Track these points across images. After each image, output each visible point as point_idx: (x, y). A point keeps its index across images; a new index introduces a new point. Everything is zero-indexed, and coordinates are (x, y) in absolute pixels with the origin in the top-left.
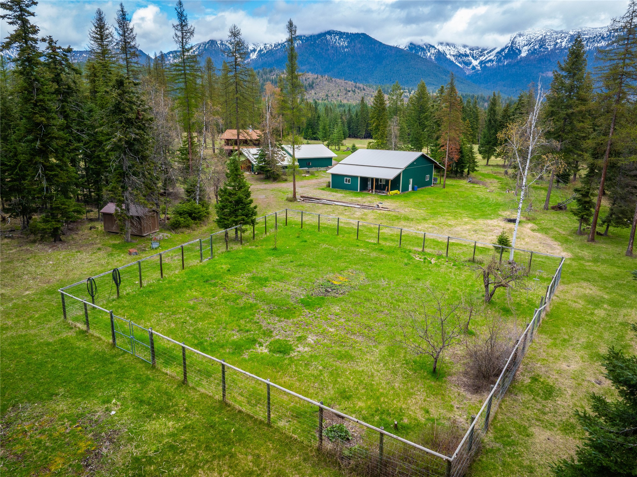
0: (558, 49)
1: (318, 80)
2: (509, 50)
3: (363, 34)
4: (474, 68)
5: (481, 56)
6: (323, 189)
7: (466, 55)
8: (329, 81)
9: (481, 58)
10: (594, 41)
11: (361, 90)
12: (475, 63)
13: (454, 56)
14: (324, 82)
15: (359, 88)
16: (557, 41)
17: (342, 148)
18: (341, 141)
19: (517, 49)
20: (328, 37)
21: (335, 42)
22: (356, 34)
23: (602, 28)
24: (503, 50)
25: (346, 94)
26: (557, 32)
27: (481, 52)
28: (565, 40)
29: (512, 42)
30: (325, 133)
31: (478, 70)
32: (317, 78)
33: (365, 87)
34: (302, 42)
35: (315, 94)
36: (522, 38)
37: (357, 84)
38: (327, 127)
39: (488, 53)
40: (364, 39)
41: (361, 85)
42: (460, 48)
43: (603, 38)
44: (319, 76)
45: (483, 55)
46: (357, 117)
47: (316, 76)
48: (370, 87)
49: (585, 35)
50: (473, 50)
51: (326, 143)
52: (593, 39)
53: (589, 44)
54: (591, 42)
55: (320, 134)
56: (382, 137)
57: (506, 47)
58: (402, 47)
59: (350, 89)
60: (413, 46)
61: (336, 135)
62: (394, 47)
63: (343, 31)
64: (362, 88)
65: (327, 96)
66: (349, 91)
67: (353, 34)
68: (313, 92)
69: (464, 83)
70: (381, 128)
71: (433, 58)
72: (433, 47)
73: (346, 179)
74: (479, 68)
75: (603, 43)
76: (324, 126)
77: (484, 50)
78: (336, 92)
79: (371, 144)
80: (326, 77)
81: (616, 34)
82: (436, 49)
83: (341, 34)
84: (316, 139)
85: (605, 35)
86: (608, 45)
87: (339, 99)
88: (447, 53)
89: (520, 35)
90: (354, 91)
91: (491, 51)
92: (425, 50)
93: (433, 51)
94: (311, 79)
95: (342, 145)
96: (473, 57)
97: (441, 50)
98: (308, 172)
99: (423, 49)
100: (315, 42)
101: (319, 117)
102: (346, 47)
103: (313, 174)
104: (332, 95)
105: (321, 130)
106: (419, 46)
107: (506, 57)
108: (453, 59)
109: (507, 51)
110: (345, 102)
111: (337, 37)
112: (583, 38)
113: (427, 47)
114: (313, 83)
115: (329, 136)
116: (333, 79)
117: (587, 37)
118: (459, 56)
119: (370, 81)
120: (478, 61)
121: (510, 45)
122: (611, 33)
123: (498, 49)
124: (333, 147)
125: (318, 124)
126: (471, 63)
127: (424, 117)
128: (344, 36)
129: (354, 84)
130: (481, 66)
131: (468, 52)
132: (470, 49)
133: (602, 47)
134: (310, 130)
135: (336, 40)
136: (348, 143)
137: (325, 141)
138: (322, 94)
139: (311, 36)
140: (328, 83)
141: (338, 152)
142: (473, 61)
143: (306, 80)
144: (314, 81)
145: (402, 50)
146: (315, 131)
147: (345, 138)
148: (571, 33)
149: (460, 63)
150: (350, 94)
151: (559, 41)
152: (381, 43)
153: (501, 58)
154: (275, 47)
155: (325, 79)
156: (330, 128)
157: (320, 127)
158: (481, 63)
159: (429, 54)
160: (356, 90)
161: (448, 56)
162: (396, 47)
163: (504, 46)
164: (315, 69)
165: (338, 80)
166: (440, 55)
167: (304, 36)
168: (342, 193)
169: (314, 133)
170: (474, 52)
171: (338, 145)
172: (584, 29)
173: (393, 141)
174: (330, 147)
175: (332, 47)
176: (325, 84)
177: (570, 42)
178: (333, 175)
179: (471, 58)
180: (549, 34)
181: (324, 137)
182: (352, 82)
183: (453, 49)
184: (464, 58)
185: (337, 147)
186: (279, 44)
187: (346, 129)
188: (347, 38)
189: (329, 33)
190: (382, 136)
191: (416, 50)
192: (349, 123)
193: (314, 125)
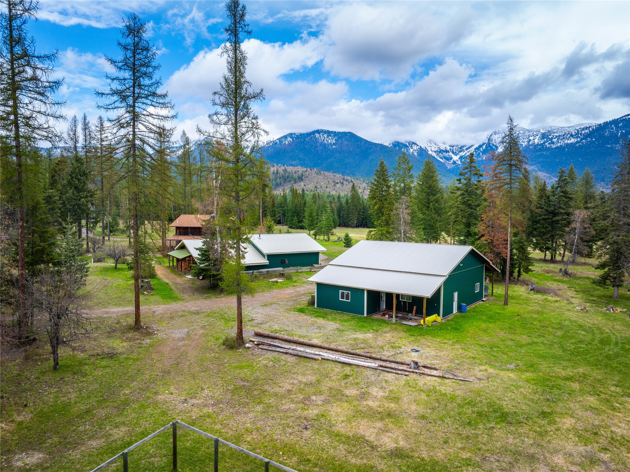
0: (532, 145)
1: (308, 173)
2: (486, 146)
3: (349, 133)
4: (454, 163)
5: (460, 152)
6: (301, 311)
7: (447, 151)
8: (317, 174)
9: (460, 154)
10: (564, 138)
11: (349, 182)
12: (455, 158)
13: (435, 152)
14: (313, 175)
15: (347, 180)
16: (530, 138)
17: (332, 238)
18: (331, 230)
19: (494, 145)
20: (317, 135)
21: (324, 140)
22: (343, 133)
23: (569, 127)
24: (481, 146)
25: (335, 185)
26: (529, 131)
27: (460, 148)
28: (537, 137)
29: (489, 140)
30: (312, 221)
31: (459, 165)
32: (306, 171)
33: (353, 180)
34: (293, 139)
35: (305, 185)
36: (497, 136)
37: (345, 177)
38: (314, 214)
39: (467, 149)
40: (351, 137)
41: (349, 178)
42: (440, 145)
43: (572, 136)
44: (309, 169)
45: (463, 151)
46: (347, 204)
47: (305, 169)
48: (357, 179)
49: (554, 133)
50: (453, 147)
51: (312, 232)
52: (564, 137)
53: (560, 141)
54: (562, 139)
55: (306, 222)
56: (387, 224)
57: (484, 144)
58: (386, 144)
59: (338, 181)
60: (397, 144)
61: (324, 222)
62: (378, 144)
63: (330, 130)
64: (350, 181)
65: (316, 187)
66: (338, 183)
67: (340, 133)
68: (302, 184)
69: (446, 176)
70: (385, 211)
71: (416, 154)
72: (415, 144)
73: (343, 293)
74: (459, 162)
75: (573, 140)
76: (311, 213)
77: (463, 146)
78: (325, 184)
79: (372, 233)
80: (315, 170)
81: (583, 132)
82: (417, 145)
83: (329, 133)
84: (302, 228)
85: (573, 133)
86: (577, 142)
87: (328, 190)
88: (429, 149)
89: (495, 133)
90: (342, 183)
91: (469, 148)
92: (408, 147)
93: (415, 147)
94: (300, 172)
95: (332, 234)
96: (453, 153)
97: (422, 147)
98: (282, 275)
99: (406, 146)
100: (305, 140)
101: (305, 203)
102: (334, 144)
103: (288, 278)
104: (321, 187)
105: (307, 217)
106: (402, 144)
107: (484, 152)
108: (434, 154)
109: (484, 147)
110: (333, 193)
111: (325, 136)
112: (553, 136)
113: (409, 144)
114: (302, 175)
115: (317, 224)
116: (322, 172)
117: (557, 134)
118: (440, 152)
119: (357, 174)
120: (458, 156)
121: (487, 142)
122: (578, 131)
123: (476, 146)
124: (322, 237)
125: (305, 211)
126: (451, 158)
127: (435, 200)
128: (332, 135)
129: (342, 177)
130: (461, 161)
131: (448, 148)
132: (450, 146)
133: (572, 143)
134: (296, 218)
135: (325, 138)
136: (340, 233)
137: (312, 230)
138: (311, 186)
139: (301, 135)
140: (316, 176)
141: (327, 243)
142: (453, 156)
143: (295, 173)
144: (304, 173)
145: (387, 147)
146: (301, 219)
147: (335, 227)
148: (542, 131)
149: (441, 158)
150: (338, 185)
151: (531, 138)
152: (366, 141)
153: (479, 154)
154: (267, 144)
155: (314, 172)
156: (317, 215)
157: (306, 214)
158: (461, 158)
159: (411, 150)
160: (344, 182)
161: (430, 152)
162: (381, 144)
163: (481, 143)
164: (305, 164)
165: (327, 173)
166: (422, 152)
167: (295, 134)
168: (334, 319)
169: (300, 222)
170: (454, 148)
171: (327, 234)
172: (553, 128)
173: (402, 229)
174: (317, 237)
175: (321, 144)
176: (314, 177)
177: (542, 139)
178: (320, 286)
179: (451, 154)
180: (521, 132)
181: (310, 226)
182: (340, 175)
183: (434, 146)
184: (445, 154)
185: (326, 237)
186: (271, 142)
187: (336, 217)
188: (335, 136)
189: (318, 132)
190: (387, 222)
191: (399, 147)
192: (339, 211)
193: (301, 212)
